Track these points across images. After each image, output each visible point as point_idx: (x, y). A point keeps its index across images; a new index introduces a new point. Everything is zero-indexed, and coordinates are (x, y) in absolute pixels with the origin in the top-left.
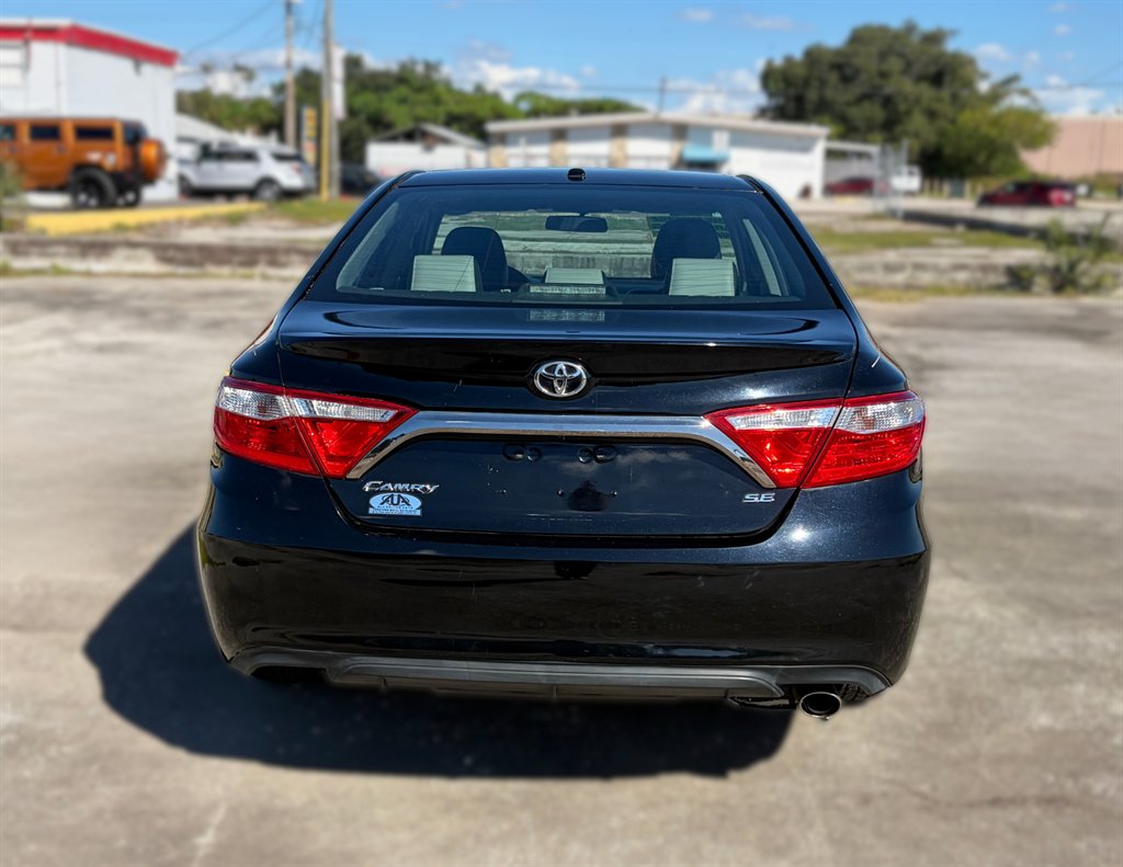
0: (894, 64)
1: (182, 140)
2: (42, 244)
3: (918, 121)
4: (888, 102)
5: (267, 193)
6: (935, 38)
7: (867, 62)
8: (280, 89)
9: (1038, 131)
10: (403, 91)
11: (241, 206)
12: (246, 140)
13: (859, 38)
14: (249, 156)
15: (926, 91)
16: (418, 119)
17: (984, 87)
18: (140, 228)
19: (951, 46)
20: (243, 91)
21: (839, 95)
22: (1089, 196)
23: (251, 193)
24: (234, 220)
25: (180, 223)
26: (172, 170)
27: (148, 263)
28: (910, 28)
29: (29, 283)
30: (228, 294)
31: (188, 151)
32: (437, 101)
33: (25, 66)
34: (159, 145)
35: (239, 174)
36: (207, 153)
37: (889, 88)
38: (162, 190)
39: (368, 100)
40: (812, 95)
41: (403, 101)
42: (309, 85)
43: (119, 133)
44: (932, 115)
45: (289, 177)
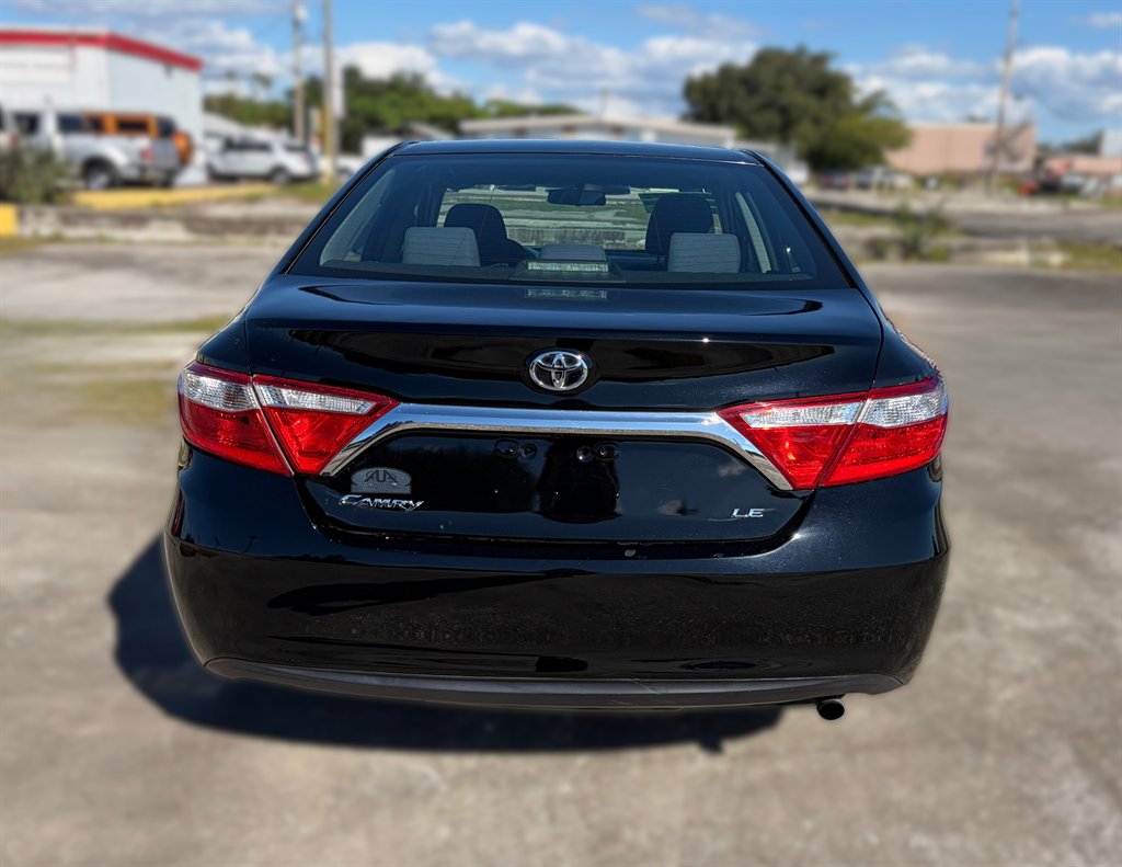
0: (788, 81)
1: (209, 135)
2: (89, 216)
3: (805, 128)
4: (784, 111)
5: (281, 178)
6: (820, 60)
7: (767, 77)
8: (291, 94)
9: (898, 136)
10: (393, 96)
11: (259, 188)
12: (261, 134)
13: (763, 58)
14: (264, 148)
15: (813, 104)
16: (406, 119)
17: (857, 99)
18: (174, 205)
19: (834, 66)
20: (263, 96)
21: (746, 104)
22: (938, 188)
23: (267, 178)
24: (252, 200)
25: (207, 202)
26: (200, 158)
27: (177, 233)
28: (801, 51)
29: (79, 249)
30: (242, 258)
31: (214, 145)
32: (421, 104)
33: (72, 67)
34: (188, 138)
35: (256, 163)
36: (230, 145)
37: (785, 99)
38: (193, 175)
39: (364, 103)
40: (723, 105)
41: (393, 104)
42: (314, 91)
43: (153, 126)
44: (817, 121)
45: (296, 164)
